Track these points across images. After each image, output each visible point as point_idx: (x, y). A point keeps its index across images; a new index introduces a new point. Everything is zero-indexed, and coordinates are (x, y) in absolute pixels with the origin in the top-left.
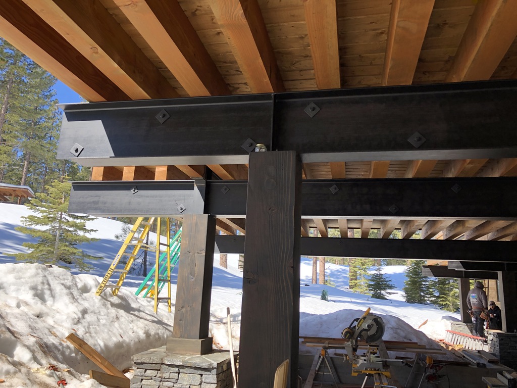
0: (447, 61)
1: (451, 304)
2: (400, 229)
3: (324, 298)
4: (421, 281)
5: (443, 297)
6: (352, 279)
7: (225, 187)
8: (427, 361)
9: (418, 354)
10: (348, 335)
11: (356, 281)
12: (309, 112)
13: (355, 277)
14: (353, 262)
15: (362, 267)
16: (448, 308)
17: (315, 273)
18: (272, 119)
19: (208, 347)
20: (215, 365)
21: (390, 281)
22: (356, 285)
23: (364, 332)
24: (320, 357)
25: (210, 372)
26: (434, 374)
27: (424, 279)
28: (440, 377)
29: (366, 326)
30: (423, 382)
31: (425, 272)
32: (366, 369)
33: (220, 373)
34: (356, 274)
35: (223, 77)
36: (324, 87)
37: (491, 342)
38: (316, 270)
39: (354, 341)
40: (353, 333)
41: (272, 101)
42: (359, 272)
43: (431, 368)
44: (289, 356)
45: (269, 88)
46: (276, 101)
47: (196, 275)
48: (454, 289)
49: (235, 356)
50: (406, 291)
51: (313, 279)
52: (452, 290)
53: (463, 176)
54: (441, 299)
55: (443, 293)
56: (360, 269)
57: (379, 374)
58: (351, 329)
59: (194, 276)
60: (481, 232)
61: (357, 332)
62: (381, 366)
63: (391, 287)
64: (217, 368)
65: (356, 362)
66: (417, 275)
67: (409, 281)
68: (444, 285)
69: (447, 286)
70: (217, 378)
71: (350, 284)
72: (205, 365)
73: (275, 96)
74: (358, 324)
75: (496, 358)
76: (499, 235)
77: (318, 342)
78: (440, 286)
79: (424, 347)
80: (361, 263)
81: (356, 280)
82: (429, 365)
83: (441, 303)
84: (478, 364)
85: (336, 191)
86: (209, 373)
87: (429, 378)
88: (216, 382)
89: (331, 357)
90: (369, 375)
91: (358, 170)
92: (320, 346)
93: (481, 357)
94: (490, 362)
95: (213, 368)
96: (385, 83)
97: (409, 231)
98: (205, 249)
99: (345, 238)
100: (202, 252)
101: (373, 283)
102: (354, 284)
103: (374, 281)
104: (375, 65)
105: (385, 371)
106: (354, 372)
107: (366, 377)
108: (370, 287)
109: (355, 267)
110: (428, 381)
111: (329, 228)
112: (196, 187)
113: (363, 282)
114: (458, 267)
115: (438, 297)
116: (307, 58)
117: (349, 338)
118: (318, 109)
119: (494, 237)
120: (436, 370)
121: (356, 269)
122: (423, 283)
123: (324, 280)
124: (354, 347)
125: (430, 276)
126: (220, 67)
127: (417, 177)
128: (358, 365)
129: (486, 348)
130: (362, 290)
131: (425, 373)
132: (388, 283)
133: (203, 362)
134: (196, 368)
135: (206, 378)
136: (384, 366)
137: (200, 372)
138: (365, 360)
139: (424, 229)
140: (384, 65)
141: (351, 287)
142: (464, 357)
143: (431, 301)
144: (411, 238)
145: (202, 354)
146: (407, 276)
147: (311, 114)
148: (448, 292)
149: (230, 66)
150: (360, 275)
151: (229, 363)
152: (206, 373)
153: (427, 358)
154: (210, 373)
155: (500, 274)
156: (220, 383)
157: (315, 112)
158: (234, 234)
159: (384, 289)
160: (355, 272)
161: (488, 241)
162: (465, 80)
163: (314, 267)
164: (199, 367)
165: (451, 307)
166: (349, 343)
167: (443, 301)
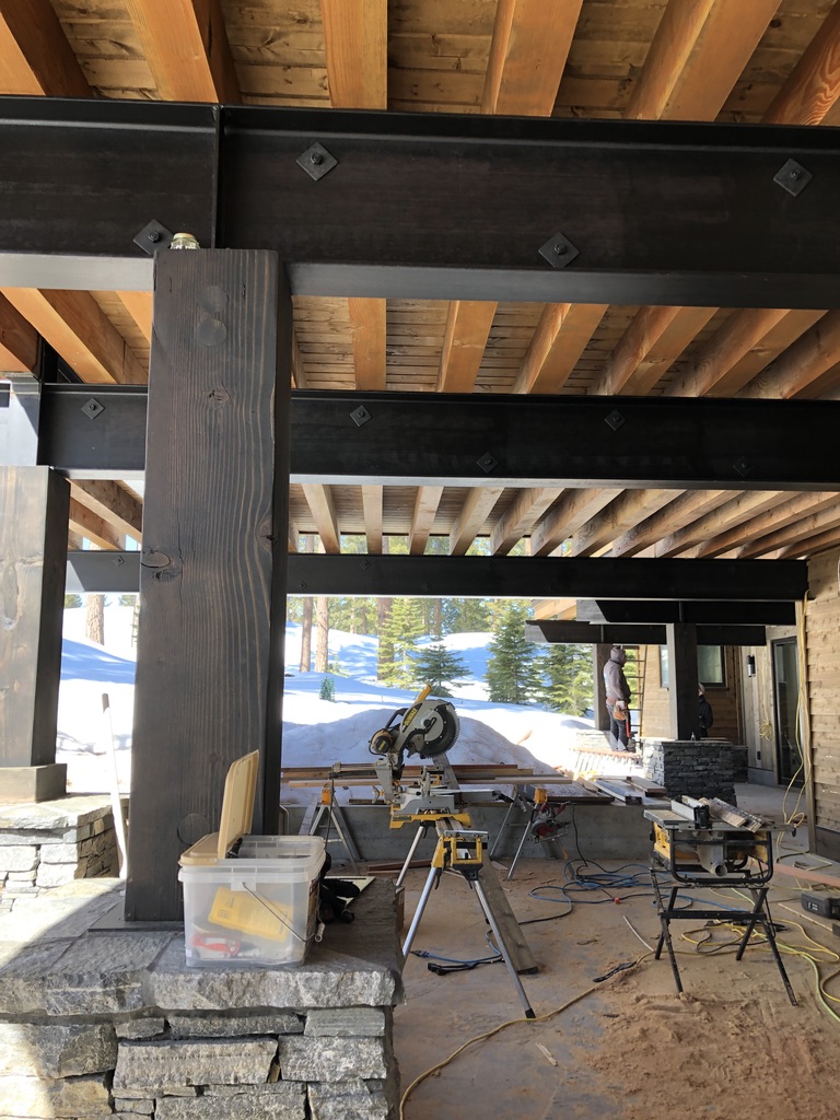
0: (626, 81)
1: (574, 702)
2: (489, 536)
3: (326, 694)
4: (519, 660)
5: (560, 689)
6: (384, 661)
7: (93, 402)
8: (537, 799)
9: (519, 786)
10: (384, 742)
11: (392, 665)
12: (310, 167)
13: (389, 654)
14: (387, 625)
15: (405, 635)
16: (569, 710)
17: (306, 653)
18: (214, 176)
19: (53, 785)
20: (73, 821)
21: (461, 659)
22: (391, 671)
23: (416, 736)
24: (318, 809)
25: (61, 837)
26: (548, 821)
27: (525, 655)
28: (559, 826)
29: (422, 723)
30: (527, 839)
31: (531, 633)
32: (421, 812)
33: (86, 840)
34: (393, 649)
35: (80, 61)
36: (346, 103)
37: (649, 760)
38: (309, 646)
39: (396, 756)
40: (395, 739)
41: (213, 131)
42: (398, 645)
43: (544, 811)
44: (261, 745)
45: (206, 91)
46: (226, 131)
47: (20, 614)
48: (581, 673)
49: (125, 803)
50: (492, 682)
51: (301, 665)
52: (576, 674)
53: (630, 392)
54: (557, 693)
55: (560, 681)
56: (399, 640)
57: (446, 820)
58: (390, 732)
59: (13, 617)
60: (646, 537)
61: (403, 736)
62: (451, 805)
63: (460, 672)
64: (79, 827)
65: (398, 801)
66: (511, 647)
67: (496, 660)
68: (563, 664)
69: (567, 667)
70: (80, 850)
71: (380, 671)
72: (48, 823)
73: (222, 112)
74: (405, 719)
75: (659, 787)
76: (678, 545)
77: (315, 778)
78: (556, 666)
79: (529, 773)
80: (403, 626)
81: (392, 662)
82: (540, 805)
83: (557, 699)
84: (628, 799)
85: (365, 419)
86: (57, 840)
87: (539, 831)
88: (75, 858)
89: (342, 809)
90: (428, 825)
91: (412, 379)
92: (318, 785)
93: (633, 788)
94: (648, 795)
95: (68, 828)
96: (493, 108)
97: (506, 536)
98: (42, 552)
99: (375, 556)
100: (35, 558)
101: (426, 665)
102: (387, 670)
103: (428, 661)
104: (466, 72)
105: (461, 813)
106: (395, 820)
107: (421, 828)
108: (419, 674)
109: (391, 635)
110: (538, 837)
111: (343, 533)
112: (14, 400)
113: (405, 664)
114: (595, 618)
115: (551, 689)
116: (306, 27)
117: (385, 750)
118: (331, 162)
119: (667, 551)
120: (553, 813)
121: (393, 640)
122: (525, 664)
123: (326, 664)
124: (395, 768)
125: (540, 640)
126: (71, 25)
127: (536, 392)
128: (403, 807)
129: (641, 773)
130: (404, 683)
131: (532, 822)
132: (456, 664)
133: (41, 816)
134: (22, 831)
135: (49, 852)
136: (456, 804)
137: (34, 839)
138: (418, 794)
139: (535, 535)
140: (489, 74)
141: (382, 677)
142: (600, 790)
143: (537, 698)
144: (510, 554)
145: (39, 800)
146: (492, 650)
147: (315, 174)
148: (569, 679)
149: (98, 25)
150: (401, 651)
151: (109, 818)
152: (50, 840)
153: (537, 792)
154: (61, 841)
155: (670, 628)
156: (85, 861)
157: (324, 169)
158: (118, 546)
159: (449, 677)
160: (390, 645)
161: (655, 559)
162: (665, 119)
163: (306, 640)
164: (30, 827)
165: (574, 708)
166: (386, 760)
167: (559, 696)
